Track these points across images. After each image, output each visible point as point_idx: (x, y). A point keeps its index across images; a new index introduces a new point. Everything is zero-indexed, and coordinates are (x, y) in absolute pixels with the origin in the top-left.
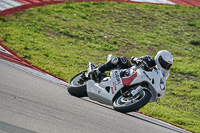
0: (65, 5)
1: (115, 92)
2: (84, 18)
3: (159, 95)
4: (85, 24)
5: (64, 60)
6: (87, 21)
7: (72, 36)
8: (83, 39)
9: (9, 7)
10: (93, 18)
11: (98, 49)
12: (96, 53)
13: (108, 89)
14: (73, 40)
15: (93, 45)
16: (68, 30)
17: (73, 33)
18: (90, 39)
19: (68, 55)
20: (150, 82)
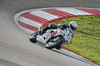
0: (81, 18)
1: (47, 40)
2: (90, 24)
3: (67, 41)
4: (91, 27)
5: (80, 45)
6: (91, 26)
7: (84, 33)
8: (89, 34)
9: (53, 19)
10: (95, 24)
11: (97, 40)
12: (96, 41)
13: (44, 38)
14: (84, 35)
15: (94, 37)
16: (82, 30)
17: (85, 32)
18: (93, 35)
19: (82, 42)
20: (63, 35)
